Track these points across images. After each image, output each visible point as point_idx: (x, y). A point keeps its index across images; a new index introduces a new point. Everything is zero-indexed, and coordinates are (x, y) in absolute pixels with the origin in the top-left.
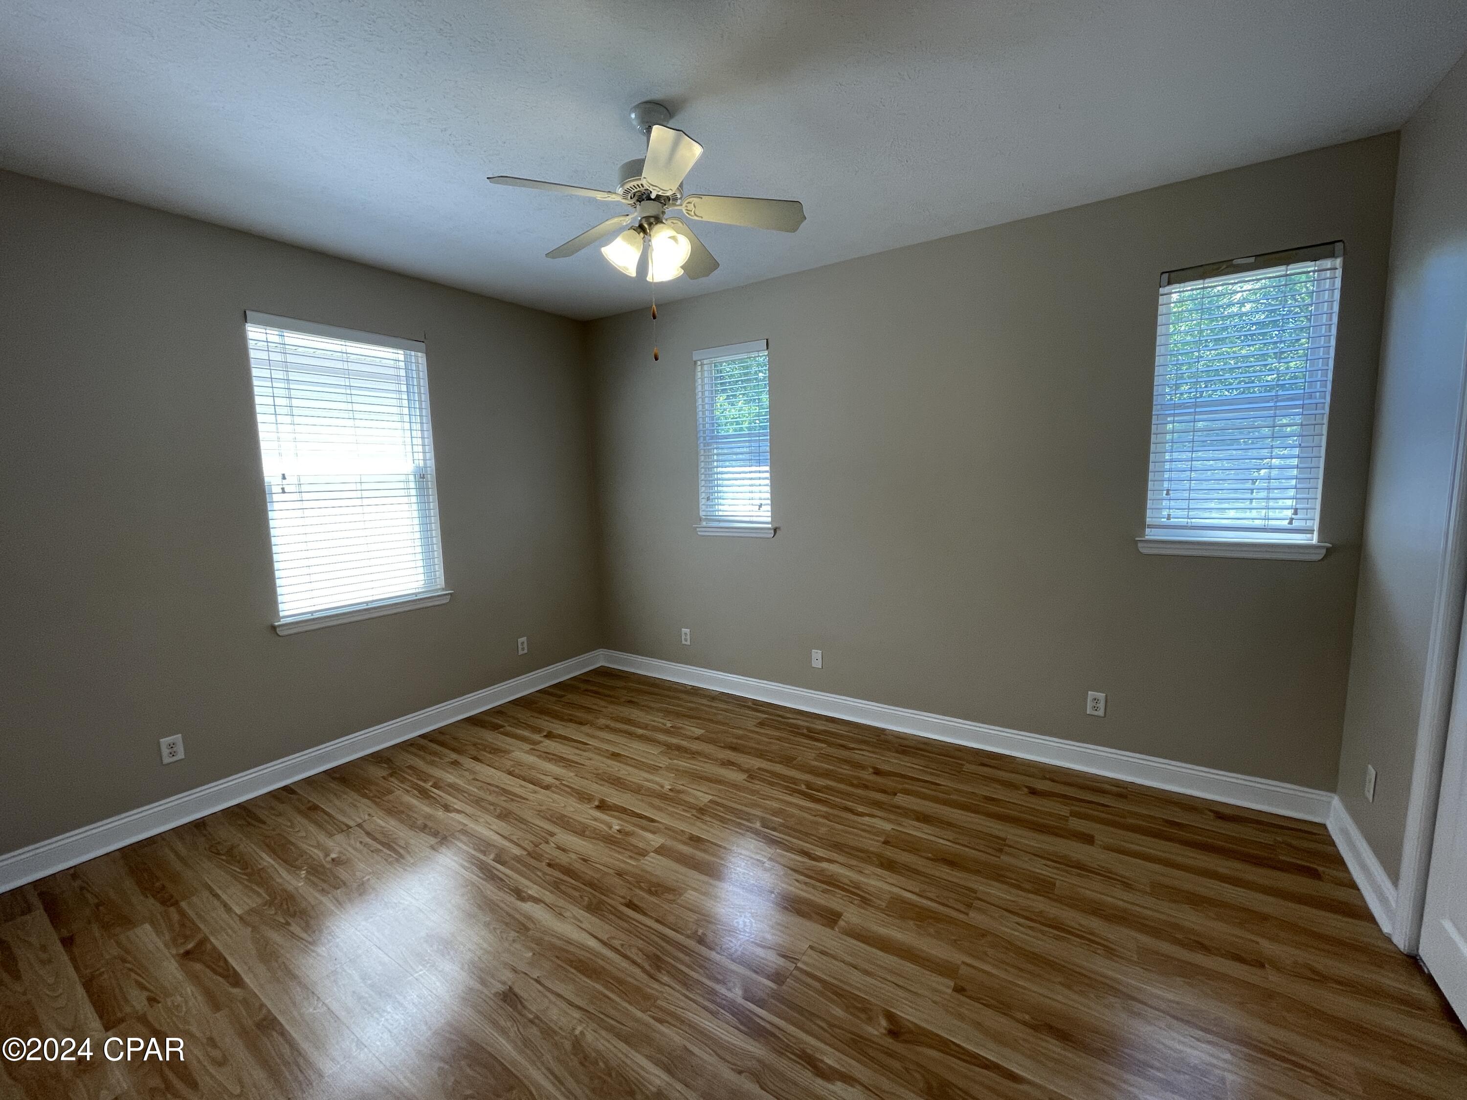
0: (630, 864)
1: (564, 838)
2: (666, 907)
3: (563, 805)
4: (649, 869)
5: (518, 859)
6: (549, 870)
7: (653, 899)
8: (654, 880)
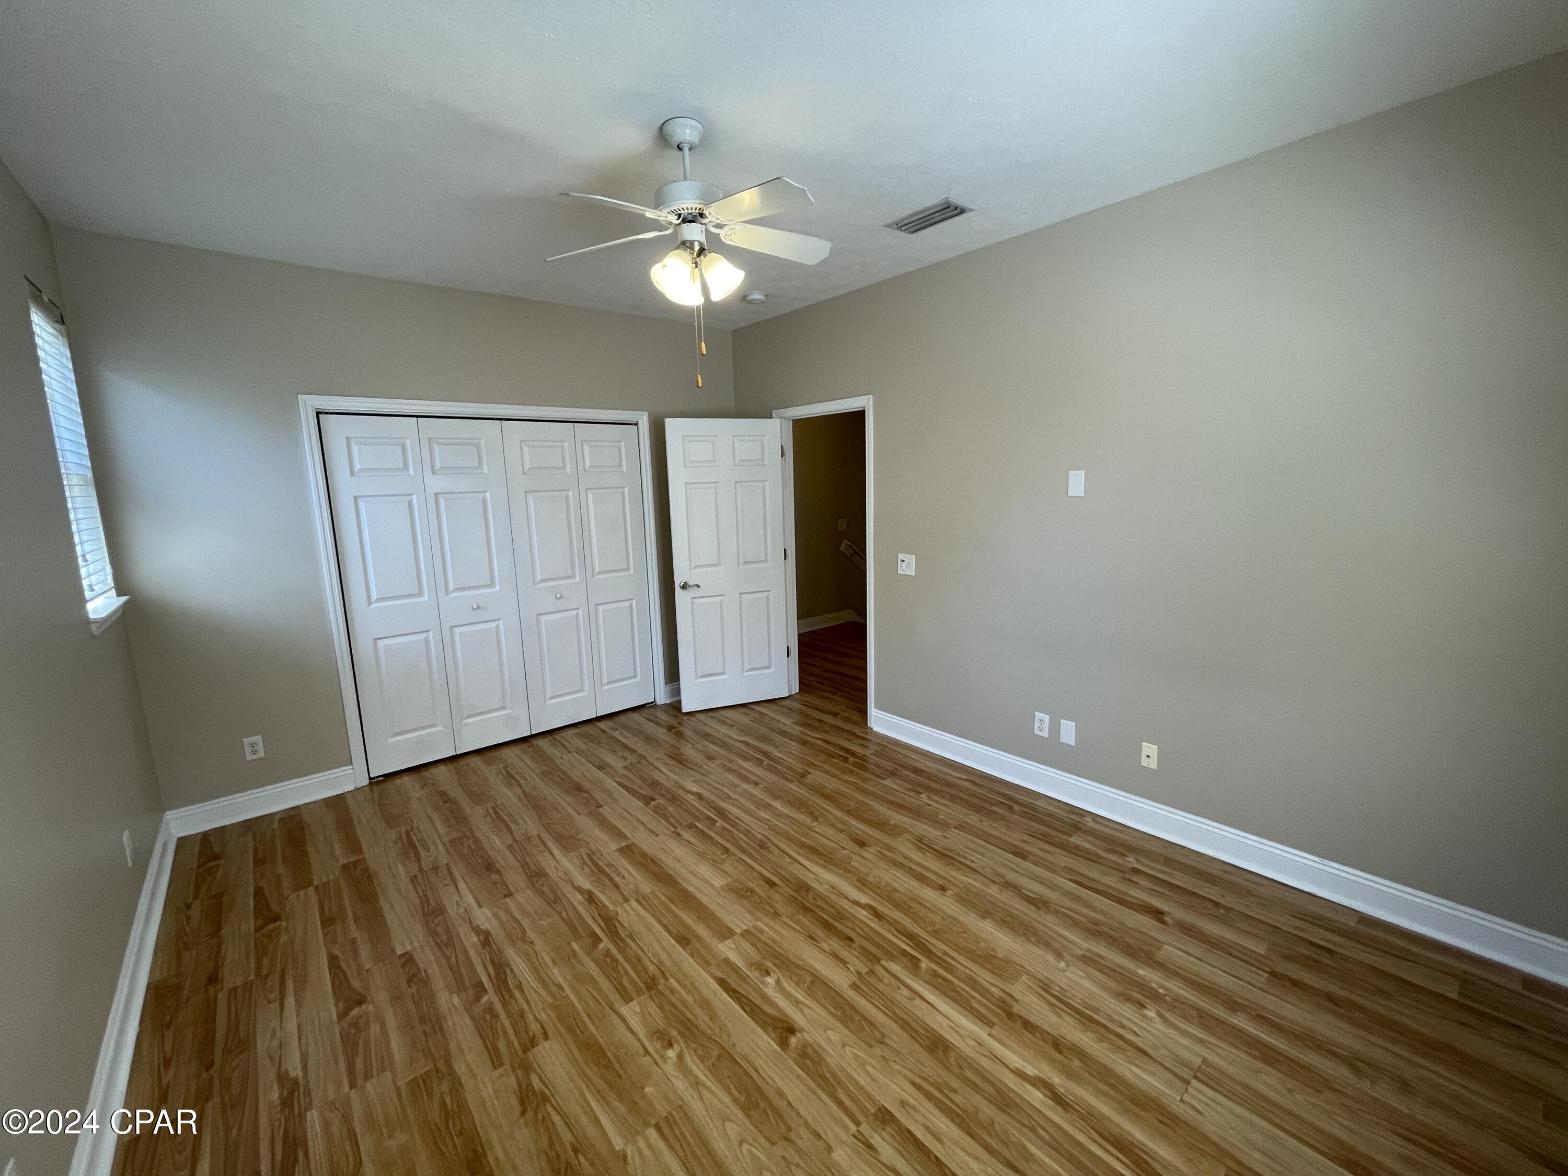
0: (766, 925)
1: (840, 979)
2: (743, 877)
3: (847, 1049)
4: (748, 916)
5: (892, 957)
6: (852, 934)
7: (751, 885)
8: (746, 903)
